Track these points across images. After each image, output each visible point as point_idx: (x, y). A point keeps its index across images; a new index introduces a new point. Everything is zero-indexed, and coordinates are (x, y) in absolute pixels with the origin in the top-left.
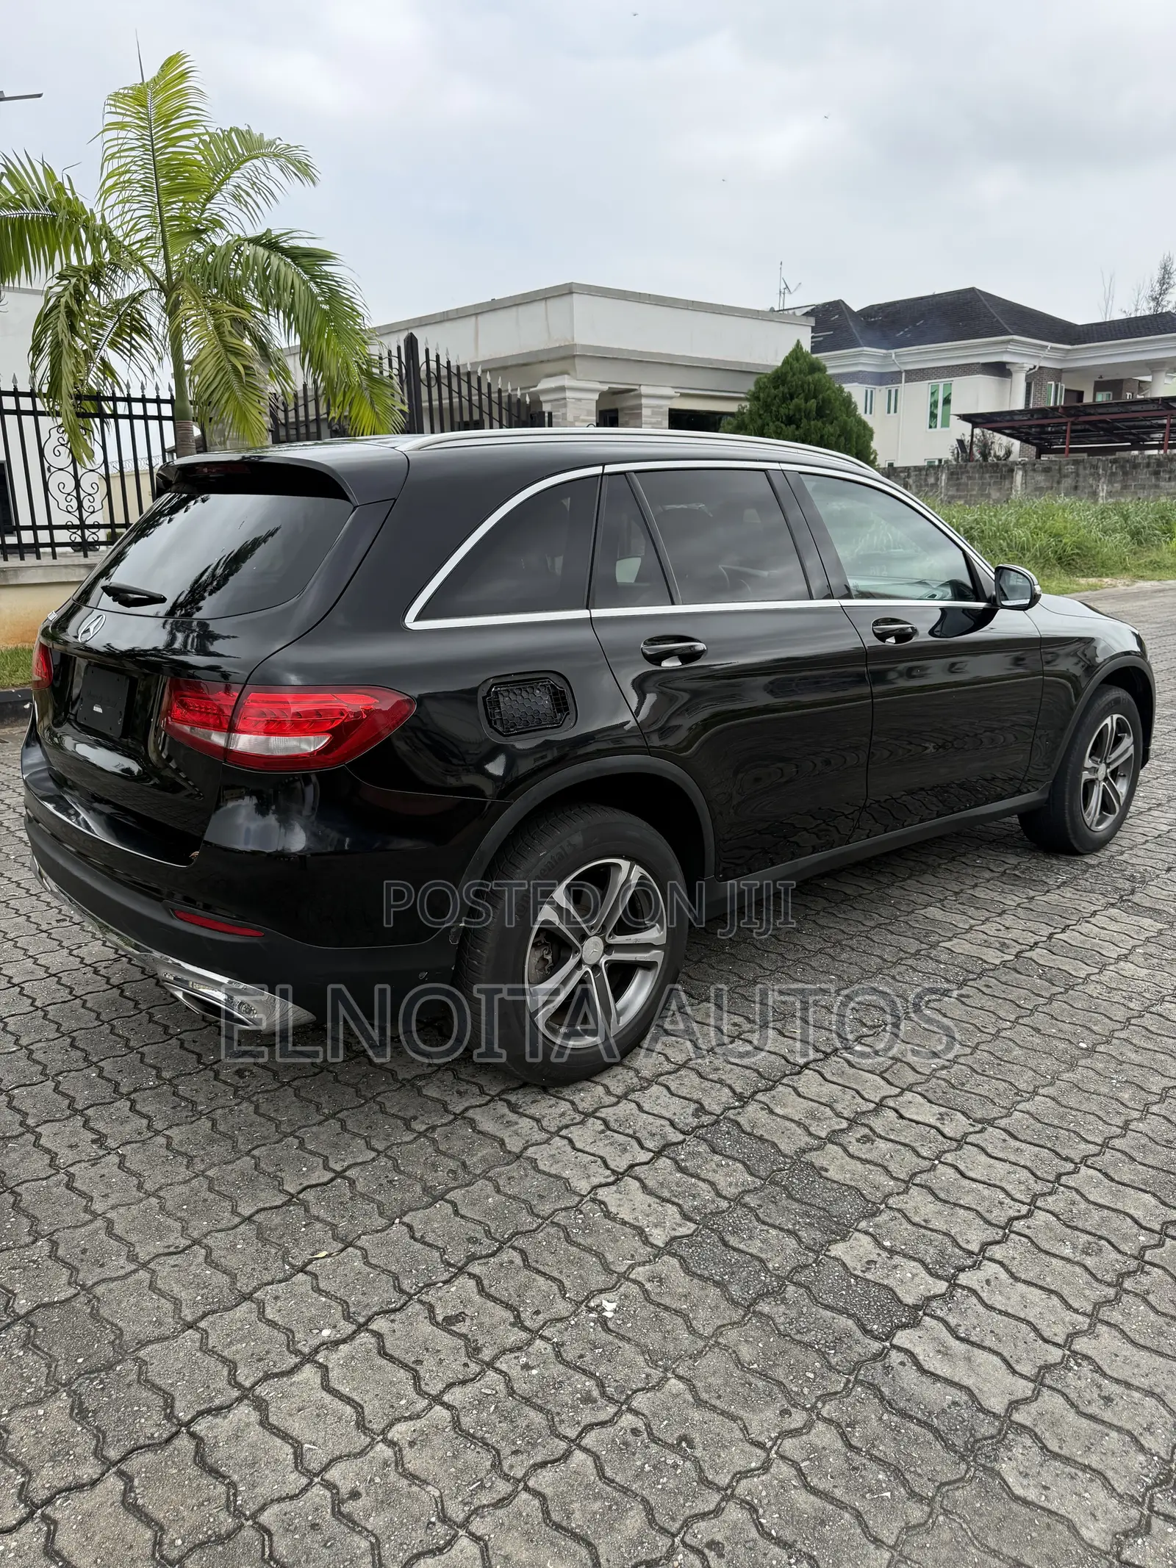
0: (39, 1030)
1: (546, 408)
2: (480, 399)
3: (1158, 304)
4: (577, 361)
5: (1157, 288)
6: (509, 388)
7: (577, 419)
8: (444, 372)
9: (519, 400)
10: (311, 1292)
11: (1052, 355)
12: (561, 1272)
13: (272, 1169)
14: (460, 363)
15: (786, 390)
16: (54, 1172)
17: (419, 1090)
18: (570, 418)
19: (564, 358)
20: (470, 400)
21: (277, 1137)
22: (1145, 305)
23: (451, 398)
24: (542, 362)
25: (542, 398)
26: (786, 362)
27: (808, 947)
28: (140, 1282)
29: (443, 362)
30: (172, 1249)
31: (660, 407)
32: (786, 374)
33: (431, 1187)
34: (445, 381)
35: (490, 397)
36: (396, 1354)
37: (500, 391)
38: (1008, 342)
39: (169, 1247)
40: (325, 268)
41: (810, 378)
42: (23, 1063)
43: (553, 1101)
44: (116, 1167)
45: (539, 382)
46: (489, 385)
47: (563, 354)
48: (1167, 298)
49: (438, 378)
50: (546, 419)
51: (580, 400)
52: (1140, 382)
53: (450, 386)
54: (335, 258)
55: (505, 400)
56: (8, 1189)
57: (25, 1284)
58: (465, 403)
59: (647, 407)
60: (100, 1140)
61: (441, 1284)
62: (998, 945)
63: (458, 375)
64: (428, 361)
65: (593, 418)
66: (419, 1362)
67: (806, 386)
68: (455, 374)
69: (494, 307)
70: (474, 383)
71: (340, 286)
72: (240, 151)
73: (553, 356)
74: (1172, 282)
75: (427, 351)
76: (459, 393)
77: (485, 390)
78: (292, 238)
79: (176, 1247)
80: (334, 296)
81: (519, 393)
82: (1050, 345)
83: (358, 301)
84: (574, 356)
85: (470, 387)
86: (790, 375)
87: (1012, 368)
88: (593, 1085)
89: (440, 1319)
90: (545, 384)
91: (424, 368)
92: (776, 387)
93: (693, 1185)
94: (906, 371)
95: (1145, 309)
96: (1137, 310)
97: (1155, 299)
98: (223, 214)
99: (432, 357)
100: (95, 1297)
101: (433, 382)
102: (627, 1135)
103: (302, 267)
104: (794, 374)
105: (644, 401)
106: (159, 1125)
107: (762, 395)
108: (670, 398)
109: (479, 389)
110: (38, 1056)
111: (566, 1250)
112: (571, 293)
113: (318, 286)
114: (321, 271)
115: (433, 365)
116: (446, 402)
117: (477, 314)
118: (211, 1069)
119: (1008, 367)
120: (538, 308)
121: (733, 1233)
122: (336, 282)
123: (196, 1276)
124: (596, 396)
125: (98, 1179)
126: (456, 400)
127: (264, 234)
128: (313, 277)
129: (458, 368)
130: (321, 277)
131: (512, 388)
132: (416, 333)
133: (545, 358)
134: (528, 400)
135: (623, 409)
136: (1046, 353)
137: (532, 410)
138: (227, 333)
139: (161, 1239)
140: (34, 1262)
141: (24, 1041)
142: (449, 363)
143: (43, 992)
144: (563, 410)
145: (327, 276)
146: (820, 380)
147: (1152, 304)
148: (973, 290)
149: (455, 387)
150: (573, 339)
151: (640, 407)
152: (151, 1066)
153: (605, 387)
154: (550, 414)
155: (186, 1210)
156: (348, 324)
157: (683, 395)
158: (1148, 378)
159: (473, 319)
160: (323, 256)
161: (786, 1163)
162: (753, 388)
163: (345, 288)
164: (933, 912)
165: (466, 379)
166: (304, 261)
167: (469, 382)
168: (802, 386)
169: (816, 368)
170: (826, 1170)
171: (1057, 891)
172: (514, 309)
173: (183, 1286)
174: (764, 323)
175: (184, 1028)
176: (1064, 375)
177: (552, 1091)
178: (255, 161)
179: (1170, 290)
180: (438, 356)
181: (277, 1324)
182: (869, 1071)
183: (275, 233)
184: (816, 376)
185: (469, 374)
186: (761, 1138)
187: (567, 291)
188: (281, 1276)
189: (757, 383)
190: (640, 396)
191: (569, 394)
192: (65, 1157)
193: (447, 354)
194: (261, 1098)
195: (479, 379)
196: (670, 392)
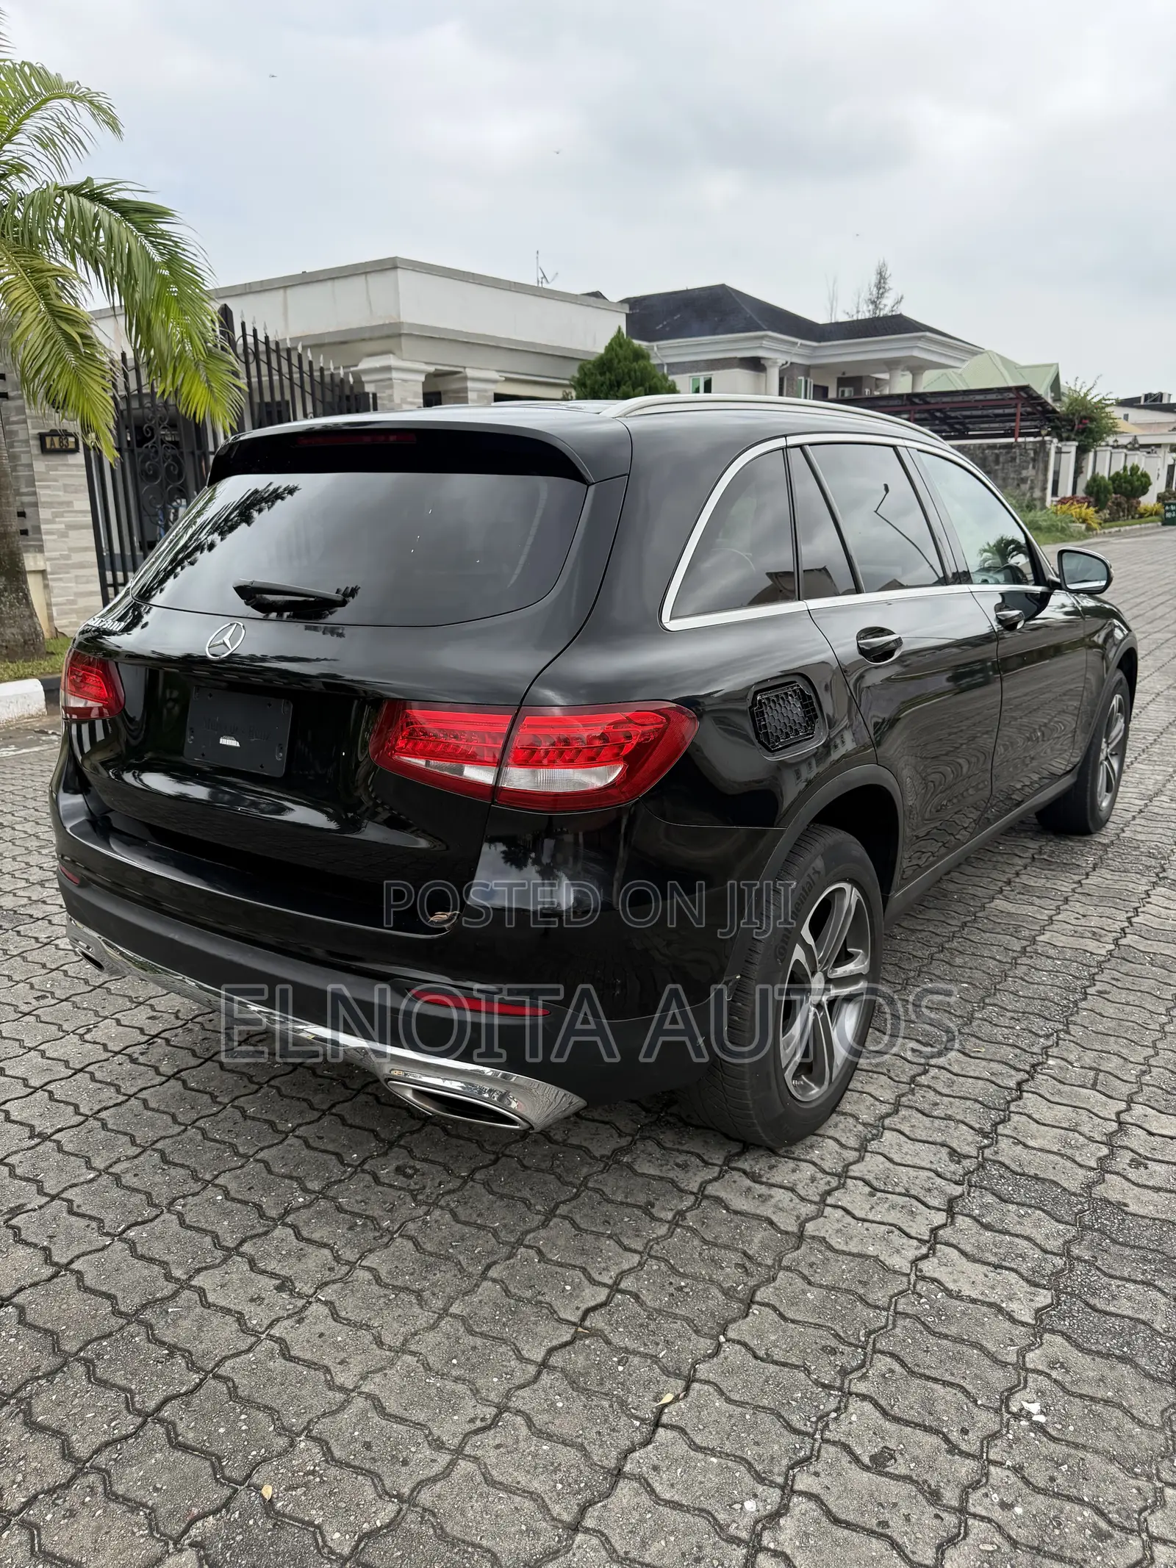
0: (109, 1146)
1: (369, 388)
2: (302, 377)
3: (876, 307)
4: (403, 340)
5: (875, 291)
6: (332, 367)
7: (404, 401)
8: (262, 348)
9: (342, 380)
10: (692, 1453)
11: (802, 351)
12: (952, 1374)
13: (529, 1294)
14: (279, 337)
15: (613, 378)
16: (253, 1339)
17: (629, 1166)
18: (397, 400)
19: (388, 337)
20: (291, 379)
21: (505, 1250)
22: (865, 308)
23: (270, 375)
24: (364, 340)
25: (364, 378)
26: (609, 348)
27: (919, 954)
28: (469, 1477)
29: (261, 337)
30: (479, 1424)
31: (485, 391)
32: (611, 360)
33: (729, 1289)
34: (263, 357)
35: (311, 376)
36: (851, 1518)
37: (322, 370)
38: (762, 338)
39: (472, 1421)
40: (163, 227)
41: (635, 365)
42: (116, 1193)
43: (791, 1164)
44: (330, 1319)
45: (360, 360)
46: (311, 363)
47: (386, 332)
48: (884, 301)
49: (256, 354)
50: (371, 400)
51: (405, 381)
52: (877, 379)
53: (269, 363)
54: (173, 216)
55: (327, 379)
56: (208, 1373)
57: (321, 1508)
58: (286, 382)
59: (473, 390)
60: (285, 1285)
61: (834, 1415)
62: (1090, 935)
63: (278, 351)
64: (244, 335)
65: (421, 401)
66: (884, 1524)
67: (633, 373)
68: (273, 350)
69: (307, 280)
70: (295, 361)
71: (179, 247)
72: (37, 89)
73: (377, 334)
74: (887, 287)
75: (243, 325)
76: (280, 371)
77: (306, 367)
78: (120, 190)
79: (483, 1420)
80: (174, 260)
81: (342, 372)
82: (800, 341)
83: (200, 263)
84: (400, 335)
85: (290, 365)
86: (616, 361)
87: (767, 363)
88: (820, 1139)
89: (866, 1460)
90: (365, 364)
91: (241, 342)
92: (602, 374)
93: (1010, 1243)
94: (668, 364)
95: (865, 313)
96: (858, 312)
97: (873, 302)
98: (28, 159)
99: (249, 331)
100: (425, 1510)
101: (251, 358)
102: (900, 1194)
103: (133, 223)
104: (619, 362)
105: (470, 384)
106: (349, 1255)
107: (588, 382)
108: (495, 382)
109: (300, 368)
110: (128, 1179)
111: (938, 1345)
112: (395, 268)
113: (154, 246)
114: (157, 230)
115: (250, 340)
116: (265, 379)
117: (285, 287)
118: (363, 1171)
119: (762, 362)
120: (358, 282)
121: (1093, 1294)
122: (173, 241)
123: (535, 1456)
124: (422, 378)
125: (318, 1341)
126: (276, 378)
127: (85, 183)
128: (147, 235)
129: (277, 344)
130: (156, 236)
131: (331, 366)
132: (233, 304)
133: (367, 335)
134: (351, 380)
135: (446, 392)
136: (795, 350)
137: (356, 390)
138: (53, 296)
139: (455, 1412)
140: (313, 1473)
141: (99, 1163)
142: (267, 338)
143: (85, 1094)
144: (388, 392)
145: (163, 235)
146: (645, 368)
147: (871, 307)
148: (723, 286)
149: (274, 365)
150: (399, 316)
151: (465, 390)
152: (284, 1176)
153: (431, 369)
154: (375, 395)
155: (458, 1365)
156: (194, 291)
157: (508, 380)
158: (885, 376)
159: (281, 291)
160: (160, 213)
161: (1082, 1203)
162: (577, 375)
163: (184, 250)
164: (999, 903)
165: (285, 356)
166: (137, 217)
167: (289, 360)
168: (629, 373)
169: (639, 355)
170: (1126, 1205)
171: (1095, 873)
172: (329, 284)
173: (528, 1472)
174: (582, 307)
175: (297, 1122)
176: (812, 371)
177: (781, 1152)
178: (63, 102)
179: (886, 295)
180: (255, 331)
181: (682, 1506)
182: (1079, 1086)
183: (97, 183)
184: (642, 363)
185: (289, 351)
186: (1036, 1178)
187: (390, 265)
188: (638, 1438)
189: (581, 369)
190: (465, 379)
191: (395, 375)
192: (257, 1317)
193: (265, 328)
194: (451, 1200)
195: (300, 357)
196: (495, 375)
